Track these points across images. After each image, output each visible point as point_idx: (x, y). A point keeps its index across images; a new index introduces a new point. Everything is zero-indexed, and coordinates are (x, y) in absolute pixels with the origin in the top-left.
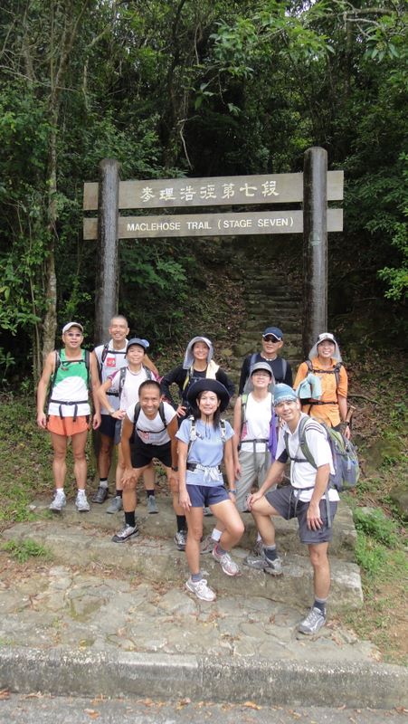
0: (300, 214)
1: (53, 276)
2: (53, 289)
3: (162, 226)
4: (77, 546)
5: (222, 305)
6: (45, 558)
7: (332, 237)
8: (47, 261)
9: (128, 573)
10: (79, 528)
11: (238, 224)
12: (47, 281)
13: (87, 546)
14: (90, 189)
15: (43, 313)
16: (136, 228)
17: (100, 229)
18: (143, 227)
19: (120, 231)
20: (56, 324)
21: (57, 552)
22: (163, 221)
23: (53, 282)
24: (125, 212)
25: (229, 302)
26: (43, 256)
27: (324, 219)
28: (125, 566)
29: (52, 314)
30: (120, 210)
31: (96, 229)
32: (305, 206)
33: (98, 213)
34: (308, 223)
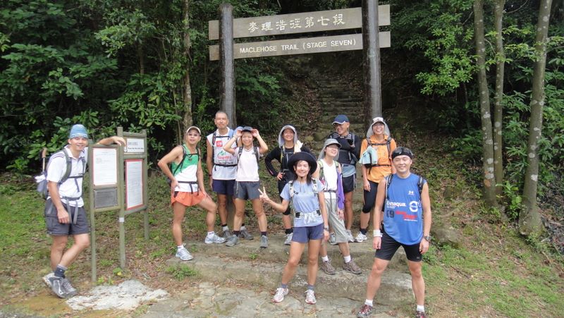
0: (360, 36)
1: (188, 87)
2: (189, 97)
3: (264, 49)
7: (383, 51)
8: (184, 77)
9: (252, 285)
11: (317, 45)
14: (213, 25)
16: (246, 51)
17: (221, 53)
18: (251, 50)
19: (235, 53)
21: (204, 273)
22: (265, 45)
23: (189, 92)
24: (238, 40)
25: (309, 104)
26: (181, 73)
27: (377, 39)
29: (189, 114)
30: (234, 39)
31: (218, 53)
32: (364, 31)
33: (219, 42)
34: (366, 42)
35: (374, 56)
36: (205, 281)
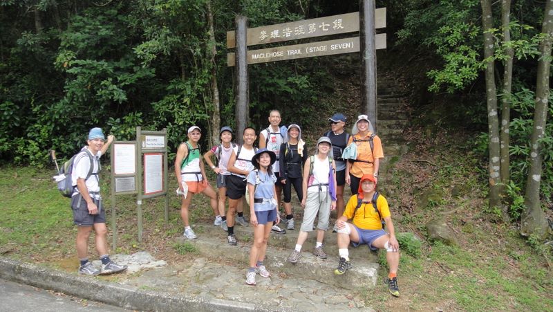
0: (358, 39)
1: (216, 90)
2: (217, 98)
3: (272, 55)
4: (212, 247)
5: (343, 103)
6: (194, 253)
7: (379, 53)
8: (211, 81)
9: (239, 263)
10: (217, 238)
11: (318, 49)
12: (213, 94)
13: (217, 247)
14: (230, 35)
15: (211, 113)
16: (258, 57)
17: (237, 59)
18: (262, 56)
19: (248, 60)
20: (219, 119)
21: (202, 250)
22: (273, 51)
23: (216, 94)
24: (251, 48)
25: (349, 101)
26: (208, 78)
27: (374, 41)
28: (237, 259)
29: (216, 114)
30: (248, 47)
31: (234, 60)
32: (360, 34)
33: (235, 50)
34: (363, 45)
35: (370, 57)
36: (203, 256)
